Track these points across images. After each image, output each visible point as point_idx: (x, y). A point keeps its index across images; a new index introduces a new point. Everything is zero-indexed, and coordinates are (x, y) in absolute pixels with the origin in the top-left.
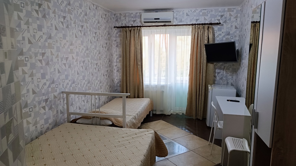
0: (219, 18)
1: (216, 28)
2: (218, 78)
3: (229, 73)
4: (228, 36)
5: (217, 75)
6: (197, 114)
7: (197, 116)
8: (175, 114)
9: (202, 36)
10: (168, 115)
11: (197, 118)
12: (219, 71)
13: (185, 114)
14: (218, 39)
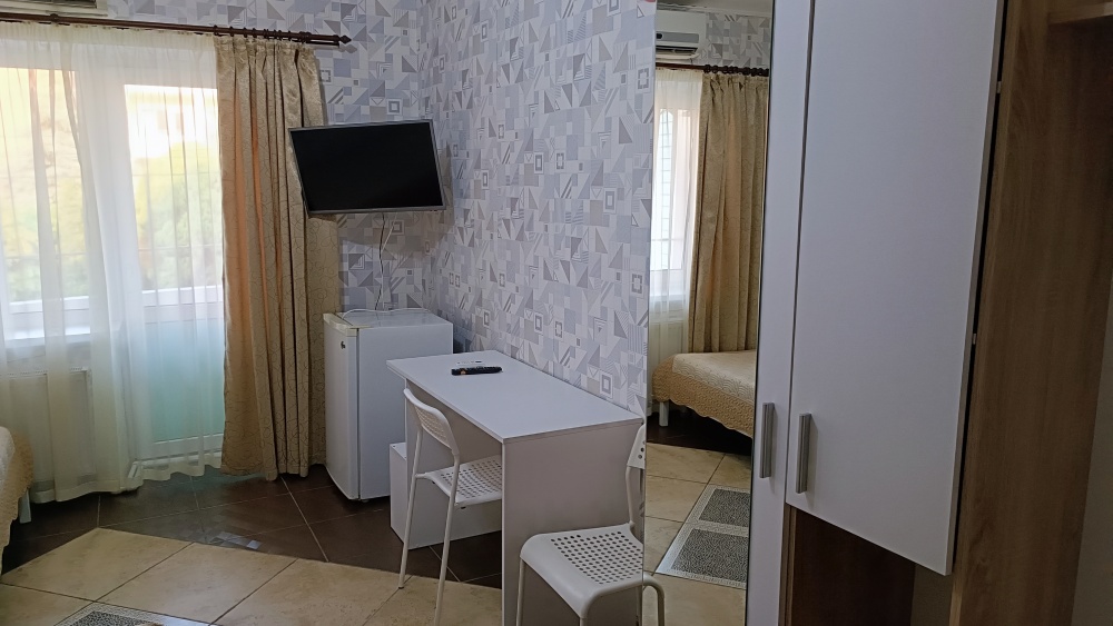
0: (336, 17)
1: (327, 58)
2: (353, 281)
3: (396, 257)
4: (378, 100)
5: (350, 267)
6: (280, 455)
7: (282, 464)
8: (168, 478)
9: (270, 87)
10: (126, 493)
11: (283, 471)
12: (354, 251)
13: (218, 465)
14: (339, 109)
